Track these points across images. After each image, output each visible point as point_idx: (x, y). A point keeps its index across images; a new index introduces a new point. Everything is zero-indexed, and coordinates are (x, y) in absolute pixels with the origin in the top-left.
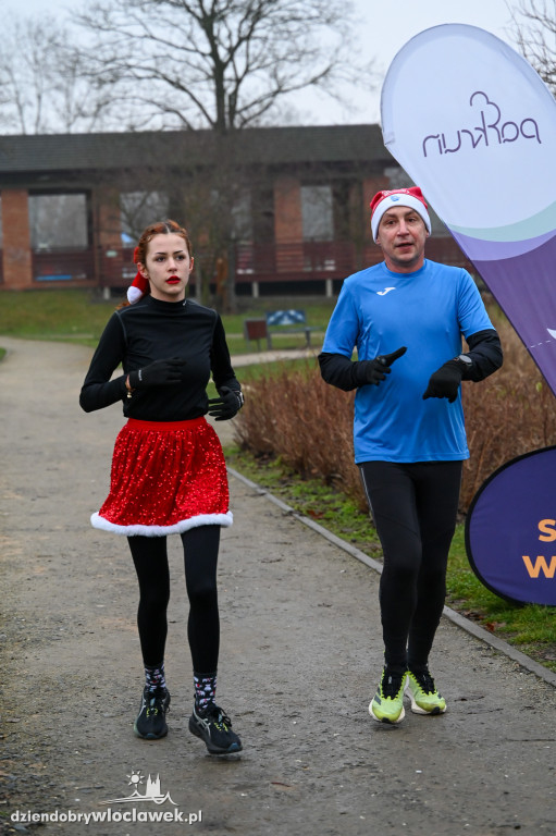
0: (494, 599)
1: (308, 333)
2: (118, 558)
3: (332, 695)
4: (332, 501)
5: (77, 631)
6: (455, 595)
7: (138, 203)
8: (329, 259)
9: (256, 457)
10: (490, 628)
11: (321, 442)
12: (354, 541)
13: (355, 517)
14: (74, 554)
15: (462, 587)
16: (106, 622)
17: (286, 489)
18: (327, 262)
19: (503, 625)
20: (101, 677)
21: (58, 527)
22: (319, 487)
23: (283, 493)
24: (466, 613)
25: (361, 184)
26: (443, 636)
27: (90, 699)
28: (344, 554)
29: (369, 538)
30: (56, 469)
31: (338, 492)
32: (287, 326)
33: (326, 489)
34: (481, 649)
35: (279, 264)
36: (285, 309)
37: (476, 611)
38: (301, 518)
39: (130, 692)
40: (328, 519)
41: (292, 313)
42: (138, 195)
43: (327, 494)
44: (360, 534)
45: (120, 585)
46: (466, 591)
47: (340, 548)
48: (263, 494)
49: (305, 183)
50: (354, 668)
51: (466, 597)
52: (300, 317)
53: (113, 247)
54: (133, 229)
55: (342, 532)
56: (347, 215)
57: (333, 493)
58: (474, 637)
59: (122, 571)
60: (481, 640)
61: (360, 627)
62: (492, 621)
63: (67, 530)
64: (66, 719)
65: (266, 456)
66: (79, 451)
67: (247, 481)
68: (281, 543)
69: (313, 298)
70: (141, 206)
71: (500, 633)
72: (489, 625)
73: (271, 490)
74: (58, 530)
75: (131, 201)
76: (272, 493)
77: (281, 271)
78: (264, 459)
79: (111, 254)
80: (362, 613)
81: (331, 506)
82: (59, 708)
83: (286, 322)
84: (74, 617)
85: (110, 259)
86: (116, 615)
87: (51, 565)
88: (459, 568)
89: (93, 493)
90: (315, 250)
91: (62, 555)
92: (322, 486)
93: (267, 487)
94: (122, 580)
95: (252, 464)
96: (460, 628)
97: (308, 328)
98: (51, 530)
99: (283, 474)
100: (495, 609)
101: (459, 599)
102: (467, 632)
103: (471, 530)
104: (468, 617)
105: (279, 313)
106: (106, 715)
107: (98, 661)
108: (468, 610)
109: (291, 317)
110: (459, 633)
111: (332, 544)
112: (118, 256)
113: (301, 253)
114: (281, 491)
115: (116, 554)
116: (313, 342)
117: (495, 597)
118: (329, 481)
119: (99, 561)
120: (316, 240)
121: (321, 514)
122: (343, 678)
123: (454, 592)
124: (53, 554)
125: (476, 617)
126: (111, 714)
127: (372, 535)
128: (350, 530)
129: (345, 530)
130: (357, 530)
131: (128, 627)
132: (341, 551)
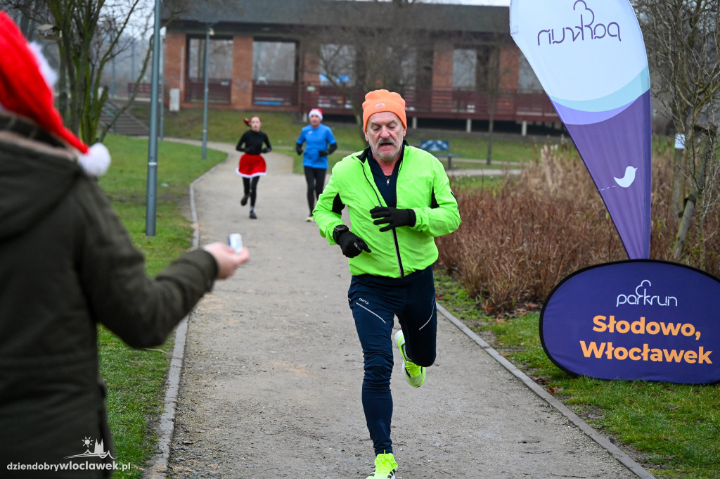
0: (557, 371)
1: (450, 158)
2: (290, 317)
3: (431, 431)
4: (450, 287)
5: (254, 369)
6: (530, 364)
7: (333, 53)
8: (471, 104)
10: (552, 391)
11: (447, 243)
12: (463, 318)
13: (466, 301)
14: (259, 312)
15: (535, 359)
16: (276, 364)
18: (469, 106)
19: (561, 390)
20: (267, 404)
21: (250, 291)
22: (443, 276)
24: (536, 379)
25: (499, 51)
26: (517, 394)
27: (258, 420)
28: (454, 327)
29: (474, 317)
30: (255, 247)
31: (456, 281)
33: (448, 277)
34: (542, 406)
35: (433, 105)
36: (435, 138)
37: (543, 378)
39: (286, 417)
40: (446, 300)
41: (440, 142)
42: (332, 46)
43: (448, 281)
44: (468, 314)
45: (290, 337)
46: (538, 363)
47: (452, 322)
49: (457, 47)
50: (449, 413)
51: (538, 367)
52: (445, 146)
53: (312, 84)
54: (328, 72)
55: (455, 311)
56: (486, 73)
57: (452, 281)
58: (539, 396)
59: (292, 327)
60: (544, 399)
61: (458, 383)
62: (554, 386)
63: (256, 294)
64: (239, 433)
66: (272, 234)
69: (456, 132)
70: (334, 55)
71: (559, 396)
72: (551, 389)
74: (250, 293)
75: (328, 51)
77: (434, 110)
79: (311, 89)
80: (462, 372)
81: (450, 290)
82: (235, 425)
83: (435, 149)
84: (254, 359)
85: (310, 93)
86: (283, 360)
87: (242, 319)
88: (535, 344)
89: (279, 267)
90: (461, 96)
91: (251, 312)
92: (445, 275)
94: (291, 334)
96: (530, 389)
97: (450, 155)
98: (245, 293)
100: (557, 377)
101: (532, 367)
102: (535, 393)
103: (544, 319)
104: (537, 381)
105: (430, 142)
106: (267, 432)
107: (266, 392)
108: (537, 376)
109: (438, 146)
110: (529, 393)
112: (316, 91)
113: (450, 98)
115: (290, 315)
116: (453, 165)
117: (558, 369)
118: (450, 272)
119: (277, 318)
120: (462, 90)
121: (441, 296)
122: (441, 420)
123: (530, 362)
124: (244, 310)
125: (542, 382)
126: (271, 432)
127: (476, 315)
128: (461, 309)
129: (457, 309)
130: (466, 310)
131: (291, 369)
132: (452, 325)
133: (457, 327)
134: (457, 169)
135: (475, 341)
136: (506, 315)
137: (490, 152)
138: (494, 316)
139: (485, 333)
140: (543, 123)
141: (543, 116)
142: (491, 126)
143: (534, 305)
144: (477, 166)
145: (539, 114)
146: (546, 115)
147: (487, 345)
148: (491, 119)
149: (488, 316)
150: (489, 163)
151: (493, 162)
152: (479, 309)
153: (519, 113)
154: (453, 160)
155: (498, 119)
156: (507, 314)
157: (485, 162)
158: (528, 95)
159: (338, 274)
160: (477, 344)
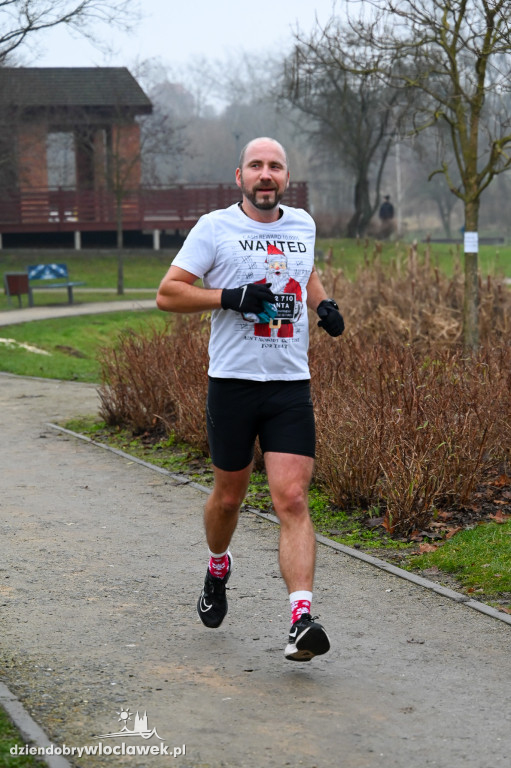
1: (70, 288)
9: (135, 435)
12: (360, 547)
13: (333, 515)
14: (29, 567)
16: (161, 671)
17: (208, 477)
18: (68, 213)
23: (208, 481)
28: (366, 565)
32: (48, 281)
35: (24, 214)
36: (47, 261)
38: (264, 515)
41: (54, 267)
44: (357, 538)
45: (130, 613)
47: (351, 556)
48: (187, 483)
52: (62, 271)
55: (332, 535)
59: (113, 592)
65: (146, 434)
67: (149, 465)
68: (272, 550)
69: (61, 251)
73: (191, 478)
76: (196, 481)
77: (26, 221)
78: (145, 438)
80: (475, 653)
83: (48, 276)
91: (16, 568)
93: (181, 473)
94: (126, 606)
95: (134, 443)
97: (71, 284)
99: (189, 456)
105: (41, 267)
107: (210, 737)
109: (53, 272)
111: (337, 551)
113: (45, 202)
114: (204, 478)
116: (75, 298)
127: (373, 539)
128: (340, 531)
129: (330, 531)
130: (350, 532)
131: (198, 679)
132: (358, 562)
133: (372, 565)
134: (79, 303)
135: (431, 589)
136: (424, 536)
137: (120, 277)
138: (406, 540)
139: (426, 572)
140: (177, 231)
141: (182, 221)
142: (120, 239)
143: (445, 514)
144: (106, 298)
145: (177, 218)
146: (186, 219)
147: (461, 596)
148: (120, 229)
149: (392, 539)
150: (120, 292)
151: (126, 291)
152: (369, 529)
153: (147, 219)
154: (75, 291)
155: (128, 228)
156: (424, 533)
157: (115, 291)
158: (170, 193)
159: (80, 483)
160: (442, 595)
